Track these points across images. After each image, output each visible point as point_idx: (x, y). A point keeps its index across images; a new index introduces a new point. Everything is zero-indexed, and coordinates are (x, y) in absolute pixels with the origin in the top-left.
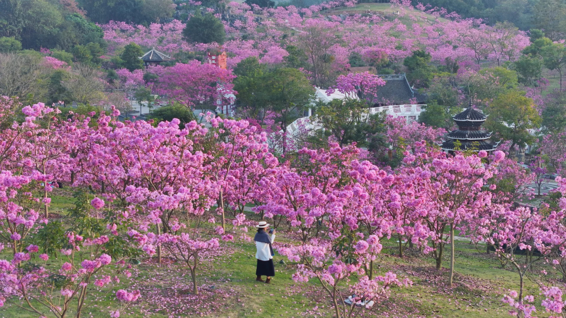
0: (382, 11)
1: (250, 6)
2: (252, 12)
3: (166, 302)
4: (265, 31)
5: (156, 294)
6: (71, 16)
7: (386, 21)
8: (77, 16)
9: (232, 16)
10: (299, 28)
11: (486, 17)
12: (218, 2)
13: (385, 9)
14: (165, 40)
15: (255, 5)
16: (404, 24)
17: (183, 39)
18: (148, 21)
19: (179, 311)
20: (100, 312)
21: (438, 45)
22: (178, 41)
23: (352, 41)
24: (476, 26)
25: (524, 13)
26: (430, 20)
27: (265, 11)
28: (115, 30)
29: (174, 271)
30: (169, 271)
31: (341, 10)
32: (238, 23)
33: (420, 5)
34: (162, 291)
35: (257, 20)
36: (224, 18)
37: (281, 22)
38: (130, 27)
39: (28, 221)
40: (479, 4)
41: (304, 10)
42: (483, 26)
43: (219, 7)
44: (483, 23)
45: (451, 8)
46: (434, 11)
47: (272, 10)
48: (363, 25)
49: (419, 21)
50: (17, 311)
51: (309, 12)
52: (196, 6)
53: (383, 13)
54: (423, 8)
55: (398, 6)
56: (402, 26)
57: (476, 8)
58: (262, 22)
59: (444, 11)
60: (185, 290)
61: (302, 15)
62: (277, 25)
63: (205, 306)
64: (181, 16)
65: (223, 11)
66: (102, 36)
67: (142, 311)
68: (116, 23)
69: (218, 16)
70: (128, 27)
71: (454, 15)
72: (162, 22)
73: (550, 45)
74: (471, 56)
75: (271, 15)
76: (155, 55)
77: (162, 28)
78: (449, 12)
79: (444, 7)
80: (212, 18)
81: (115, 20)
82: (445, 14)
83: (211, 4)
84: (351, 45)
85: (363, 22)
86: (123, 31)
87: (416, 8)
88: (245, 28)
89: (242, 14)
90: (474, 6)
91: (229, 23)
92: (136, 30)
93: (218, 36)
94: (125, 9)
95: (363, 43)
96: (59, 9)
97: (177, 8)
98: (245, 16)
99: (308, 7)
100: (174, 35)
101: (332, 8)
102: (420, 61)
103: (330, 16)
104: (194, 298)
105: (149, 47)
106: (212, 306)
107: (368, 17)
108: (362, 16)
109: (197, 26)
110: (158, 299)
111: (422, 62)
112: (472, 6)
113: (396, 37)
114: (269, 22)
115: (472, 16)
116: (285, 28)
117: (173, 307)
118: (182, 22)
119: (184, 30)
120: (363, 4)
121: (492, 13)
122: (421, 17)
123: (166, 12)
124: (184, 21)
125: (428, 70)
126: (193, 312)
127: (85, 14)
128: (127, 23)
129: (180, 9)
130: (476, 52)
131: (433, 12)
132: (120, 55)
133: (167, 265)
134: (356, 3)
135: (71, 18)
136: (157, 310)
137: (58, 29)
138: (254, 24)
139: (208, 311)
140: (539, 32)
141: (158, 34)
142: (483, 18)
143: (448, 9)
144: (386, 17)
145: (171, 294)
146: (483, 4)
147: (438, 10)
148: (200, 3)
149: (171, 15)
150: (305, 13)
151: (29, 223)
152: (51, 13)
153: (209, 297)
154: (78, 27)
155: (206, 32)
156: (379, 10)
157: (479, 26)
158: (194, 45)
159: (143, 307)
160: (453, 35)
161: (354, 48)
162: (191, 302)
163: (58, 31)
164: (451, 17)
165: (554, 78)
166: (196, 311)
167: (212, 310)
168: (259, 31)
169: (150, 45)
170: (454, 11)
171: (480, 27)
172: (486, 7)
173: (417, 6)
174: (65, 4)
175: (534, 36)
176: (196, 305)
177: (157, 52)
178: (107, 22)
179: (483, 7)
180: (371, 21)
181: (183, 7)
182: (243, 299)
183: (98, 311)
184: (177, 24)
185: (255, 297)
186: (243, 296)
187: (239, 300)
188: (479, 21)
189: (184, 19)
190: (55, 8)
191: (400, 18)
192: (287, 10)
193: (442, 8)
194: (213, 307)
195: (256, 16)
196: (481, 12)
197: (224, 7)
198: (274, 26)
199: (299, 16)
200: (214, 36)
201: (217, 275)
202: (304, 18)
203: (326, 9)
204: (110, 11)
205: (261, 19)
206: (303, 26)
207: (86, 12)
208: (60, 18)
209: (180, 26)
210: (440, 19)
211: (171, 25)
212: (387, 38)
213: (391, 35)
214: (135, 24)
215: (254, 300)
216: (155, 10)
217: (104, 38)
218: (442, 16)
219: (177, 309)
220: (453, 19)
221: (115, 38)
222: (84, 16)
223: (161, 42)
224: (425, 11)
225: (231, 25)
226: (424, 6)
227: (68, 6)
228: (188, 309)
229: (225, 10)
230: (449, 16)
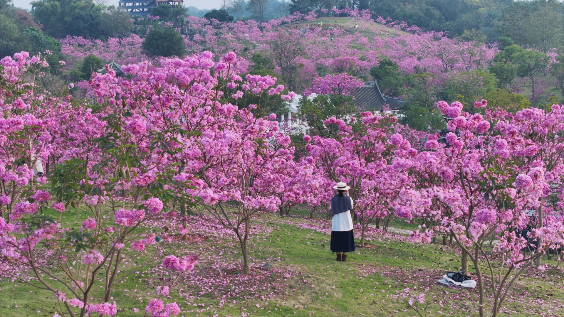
0: (343, 24)
1: (209, 20)
2: (212, 26)
3: (210, 284)
4: (226, 45)
5: (194, 274)
6: (27, 29)
7: (347, 34)
8: (34, 30)
9: (191, 31)
10: (259, 42)
11: (447, 30)
12: (176, 16)
13: (345, 23)
14: (124, 54)
15: (213, 19)
16: (366, 36)
17: (142, 53)
18: (105, 36)
19: (231, 295)
20: (124, 296)
21: (402, 57)
22: (138, 55)
23: (315, 53)
24: (437, 39)
25: (485, 26)
26: (391, 34)
27: (224, 25)
28: (73, 45)
29: (207, 249)
30: (201, 249)
31: (301, 24)
32: (197, 37)
33: (380, 19)
34: (201, 271)
35: (217, 34)
36: (183, 32)
37: (241, 35)
38: (88, 42)
39: (21, 179)
40: (439, 18)
41: (263, 24)
42: (445, 39)
43: (177, 21)
44: (444, 36)
45: (411, 21)
46: (395, 24)
47: (231, 24)
48: (324, 38)
49: (380, 34)
50: (10, 297)
51: (268, 26)
52: (155, 21)
53: (343, 27)
54: (384, 22)
55: (358, 19)
56: (364, 39)
57: (436, 21)
58: (222, 36)
59: (404, 24)
60: (231, 270)
61: (262, 29)
62: (238, 39)
63: (264, 288)
64: (139, 31)
65: (182, 26)
66: (59, 50)
67: (181, 295)
68: (73, 38)
69: (178, 30)
70: (86, 41)
71: (415, 28)
72: (120, 37)
73: (521, 51)
74: (437, 66)
75: (231, 29)
76: (114, 68)
77: (120, 43)
78: (410, 25)
79: (404, 20)
80: (171, 31)
81: (72, 35)
82: (406, 27)
83: (170, 19)
84: (313, 57)
85: (324, 36)
86: (80, 46)
87: (376, 22)
88: (205, 42)
89: (201, 28)
90: (435, 19)
91: (188, 37)
92: (94, 45)
93: (178, 49)
94: (82, 23)
95: (326, 55)
96: (15, 23)
97: (135, 23)
98: (204, 30)
99: (267, 22)
100: (133, 48)
101: (292, 22)
102: (388, 69)
103: (290, 30)
104: (246, 278)
105: (108, 61)
106: (273, 288)
107: (328, 31)
108: (323, 30)
109: (156, 40)
110: (198, 280)
111: (391, 70)
112: (432, 19)
113: (358, 49)
114: (229, 36)
115: (433, 29)
116: (245, 42)
117: (221, 290)
118: (141, 37)
119: (143, 43)
120: (323, 18)
121: (452, 26)
122: (382, 30)
123: (124, 26)
124: (142, 35)
125: (397, 79)
126: (250, 295)
127: (42, 28)
128: (84, 38)
129: (138, 24)
130: (443, 61)
131: (393, 25)
132: (79, 68)
133: (196, 242)
134: (316, 17)
135: (27, 31)
136: (202, 293)
137: (14, 42)
138: (214, 37)
139: (269, 293)
140: (508, 40)
141: (116, 49)
142: (444, 31)
143: (408, 23)
144: (347, 31)
145: (214, 274)
146: (443, 18)
147: (399, 24)
148: (158, 17)
149: (130, 30)
150: (264, 27)
151: (23, 180)
152: (7, 26)
153: (267, 277)
154: (34, 40)
155: (166, 46)
156: (340, 24)
157: (440, 39)
158: (154, 59)
159: (182, 289)
160: (416, 47)
161: (317, 60)
162: (244, 282)
163: (15, 45)
164: (411, 30)
165: (524, 86)
166: (254, 294)
167: (275, 292)
168: (219, 45)
169: (109, 58)
170: (414, 24)
171: (442, 40)
172: (447, 20)
173: (378, 20)
174: (21, 18)
175: (504, 44)
176: (252, 286)
177: (116, 64)
178: (64, 37)
179: (444, 20)
180: (332, 35)
181: (141, 22)
182: (310, 280)
183: (122, 295)
184: (135, 38)
185: (324, 278)
186: (309, 277)
187: (305, 281)
188: (440, 34)
189: (142, 34)
190: (11, 21)
191: (361, 32)
192: (246, 24)
193: (402, 21)
194: (275, 289)
195: (216, 31)
196: (441, 25)
197: (183, 21)
198: (235, 39)
199: (258, 29)
200: (174, 50)
201: (263, 253)
202: (264, 32)
203: (286, 23)
204: (67, 26)
205: (220, 33)
206: (264, 39)
207: (42, 26)
208: (17, 30)
209: (139, 40)
210: (401, 33)
211: (129, 39)
212: (349, 51)
213: (353, 47)
214: (92, 39)
215: (324, 280)
216: (112, 24)
217: (62, 51)
218: (403, 29)
219: (228, 292)
220: (413, 32)
221: (72, 52)
222: (41, 30)
223: (120, 56)
224: (385, 24)
225: (191, 39)
226: (384, 19)
227: (24, 20)
228: (242, 291)
229: (184, 25)
230: (410, 29)
